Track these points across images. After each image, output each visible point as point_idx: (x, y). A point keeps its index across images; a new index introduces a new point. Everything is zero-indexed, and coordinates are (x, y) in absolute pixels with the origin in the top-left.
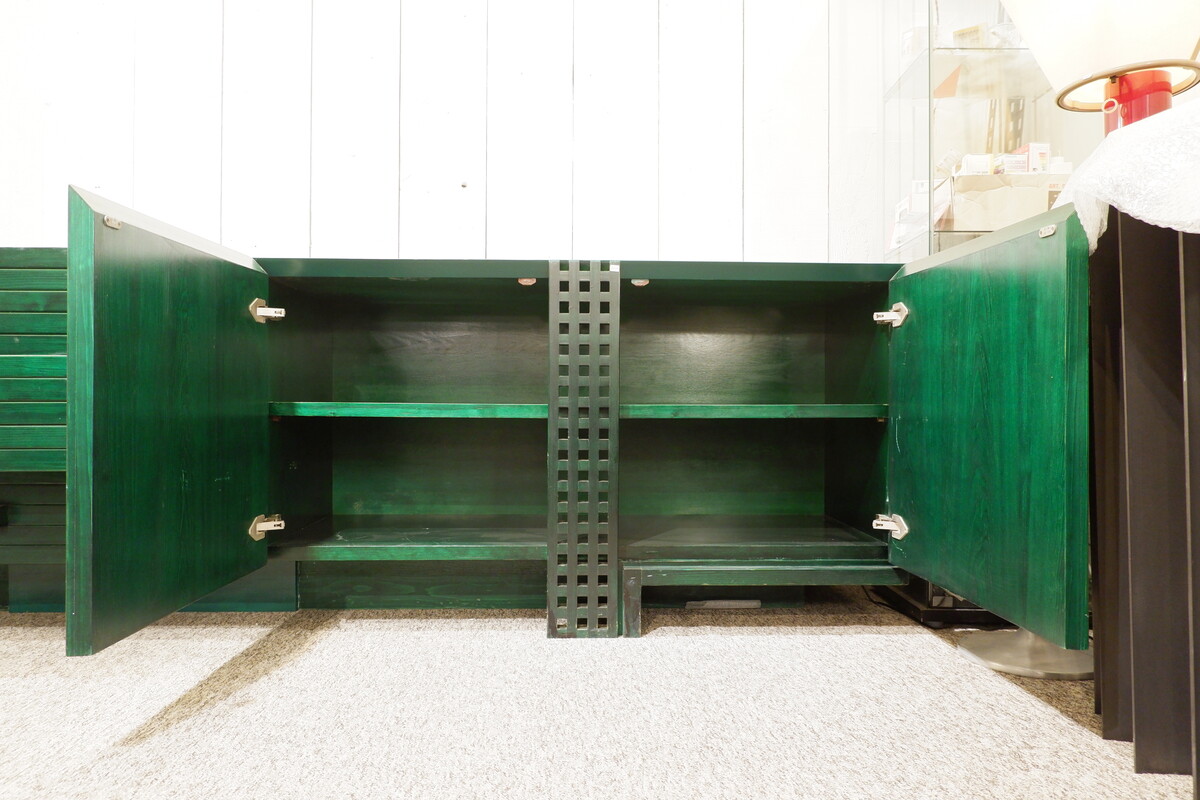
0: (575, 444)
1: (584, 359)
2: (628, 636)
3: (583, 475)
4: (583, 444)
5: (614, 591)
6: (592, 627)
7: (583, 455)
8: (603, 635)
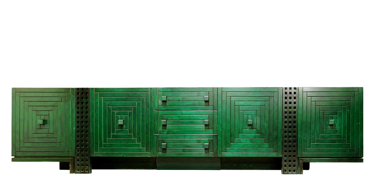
0: (288, 129)
1: (290, 110)
2: (300, 174)
3: (290, 137)
4: (290, 129)
5: (297, 163)
6: (292, 172)
7: (290, 132)
8: (294, 174)
